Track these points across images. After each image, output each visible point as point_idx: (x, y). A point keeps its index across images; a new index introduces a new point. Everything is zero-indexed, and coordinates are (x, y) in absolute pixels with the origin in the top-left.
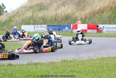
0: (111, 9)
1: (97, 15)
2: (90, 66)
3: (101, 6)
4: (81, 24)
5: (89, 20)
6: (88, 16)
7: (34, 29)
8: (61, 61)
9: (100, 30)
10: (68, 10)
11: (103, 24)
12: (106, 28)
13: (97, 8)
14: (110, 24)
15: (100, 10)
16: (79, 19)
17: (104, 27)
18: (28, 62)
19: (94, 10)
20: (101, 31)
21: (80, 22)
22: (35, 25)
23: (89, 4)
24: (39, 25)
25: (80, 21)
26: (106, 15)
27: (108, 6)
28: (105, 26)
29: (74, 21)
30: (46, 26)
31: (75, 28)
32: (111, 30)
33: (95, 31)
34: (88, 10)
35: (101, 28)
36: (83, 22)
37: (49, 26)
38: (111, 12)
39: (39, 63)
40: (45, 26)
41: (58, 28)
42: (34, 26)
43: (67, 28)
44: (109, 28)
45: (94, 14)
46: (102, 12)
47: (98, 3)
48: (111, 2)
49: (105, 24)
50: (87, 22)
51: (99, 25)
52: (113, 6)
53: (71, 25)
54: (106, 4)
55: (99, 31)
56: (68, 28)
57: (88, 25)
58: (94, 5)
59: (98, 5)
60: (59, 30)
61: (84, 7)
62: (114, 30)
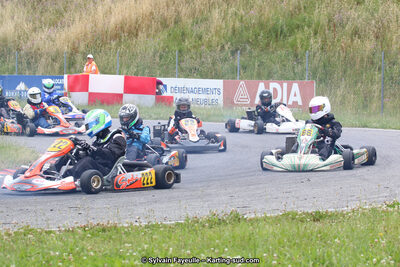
3: (127, 15)
12: (175, 89)
13: (113, 20)
15: (122, 27)
17: (165, 86)
19: (100, 25)
21: (94, 68)
23: (78, 7)
27: (151, 13)
31: (78, 87)
32: (192, 96)
33: (150, 99)
52: (170, 14)
53: (65, 77)
54: (146, 6)
57: (126, 78)
61: (60, 14)
62: (203, 96)
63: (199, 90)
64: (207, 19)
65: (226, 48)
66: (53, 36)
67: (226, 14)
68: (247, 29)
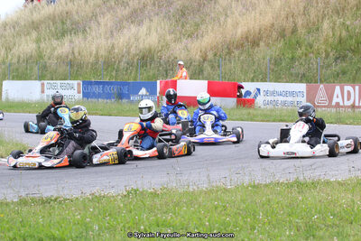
0: (282, 34)
1: (237, 52)
2: (216, 208)
3: (251, 27)
4: (188, 81)
5: (212, 67)
6: (210, 56)
7: (43, 92)
8: (125, 193)
9: (248, 97)
10: (148, 35)
11: (258, 81)
12: (267, 93)
13: (239, 32)
14: (278, 80)
15: (247, 38)
16: (181, 63)
17: (259, 90)
18: (23, 195)
19: (228, 36)
20: (248, 101)
21: (184, 74)
22: (46, 82)
24: (59, 82)
25: (184, 69)
26: (264, 53)
27: (273, 25)
28: (264, 86)
29: (166, 71)
30: (79, 84)
32: (281, 99)
33: (232, 101)
34: (210, 38)
35: (248, 93)
36: (196, 74)
37: (87, 84)
38: (281, 44)
39: (56, 200)
40: (75, 82)
41: (115, 90)
42: (43, 84)
43: (143, 91)
44: (273, 93)
45: (227, 49)
46: (255, 43)
47: (242, 14)
48: (283, 14)
49: (264, 80)
50: (205, 73)
51: (243, 84)
52: (289, 25)
53: (158, 82)
54: (267, 20)
55: (245, 102)
56: (148, 91)
57: (208, 82)
58: (229, 20)
59: (241, 23)
60: (120, 96)
62: (290, 99)
63: (286, 94)
64: (318, 29)
65: (331, 54)
66: (189, 45)
67: (335, 24)
68: (351, 37)
